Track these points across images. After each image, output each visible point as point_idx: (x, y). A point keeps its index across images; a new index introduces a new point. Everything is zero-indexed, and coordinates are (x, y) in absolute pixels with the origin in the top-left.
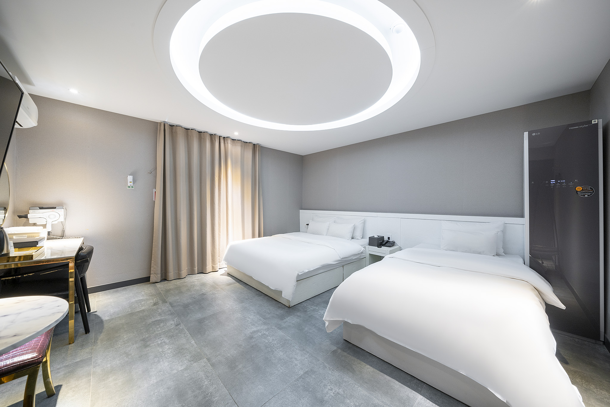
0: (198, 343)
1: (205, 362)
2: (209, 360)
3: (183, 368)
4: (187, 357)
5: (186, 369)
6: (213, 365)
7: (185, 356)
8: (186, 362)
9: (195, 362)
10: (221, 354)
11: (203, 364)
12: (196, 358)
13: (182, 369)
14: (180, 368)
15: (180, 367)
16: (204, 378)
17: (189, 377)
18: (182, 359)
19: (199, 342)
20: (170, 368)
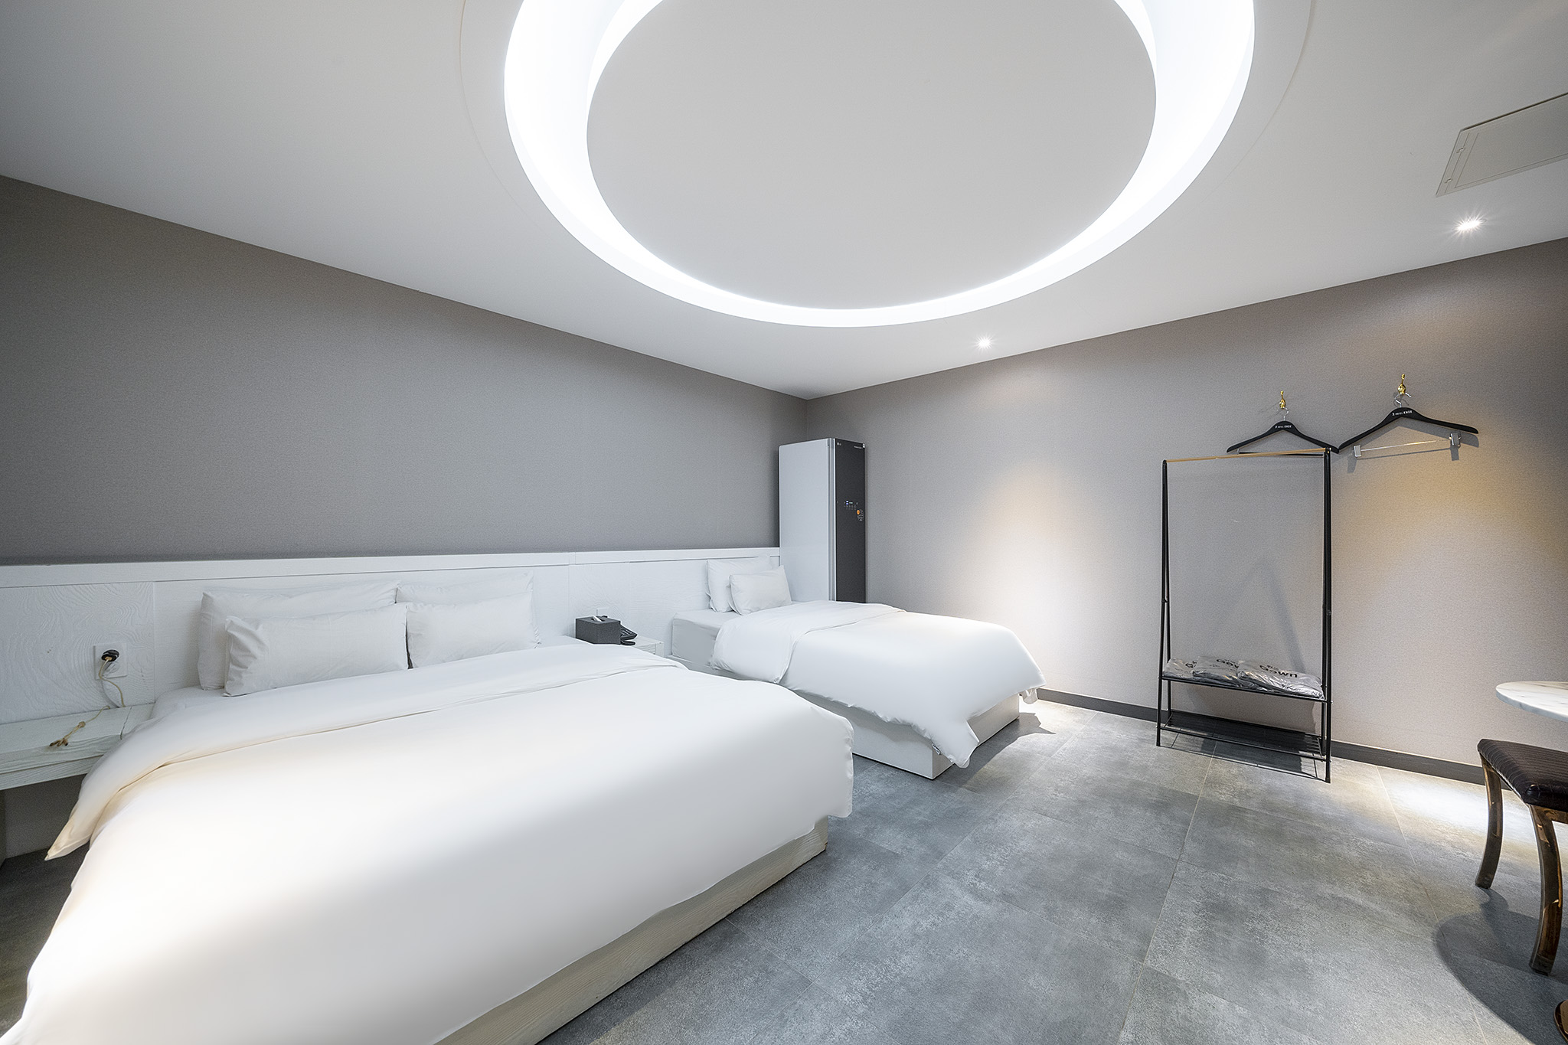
0: (1116, 1016)
1: (1155, 958)
2: (1141, 955)
3: (1215, 998)
4: (1182, 1011)
5: (1210, 989)
6: (1146, 938)
7: (1185, 1018)
8: (1196, 1005)
9: (1174, 980)
10: (1105, 936)
11: (1162, 959)
12: (1162, 987)
13: (1219, 1000)
14: (1222, 1004)
15: (1221, 1007)
16: (1186, 939)
17: (1214, 968)
18: (1201, 1022)
19: (1111, 1016)
20: (1248, 1032)
